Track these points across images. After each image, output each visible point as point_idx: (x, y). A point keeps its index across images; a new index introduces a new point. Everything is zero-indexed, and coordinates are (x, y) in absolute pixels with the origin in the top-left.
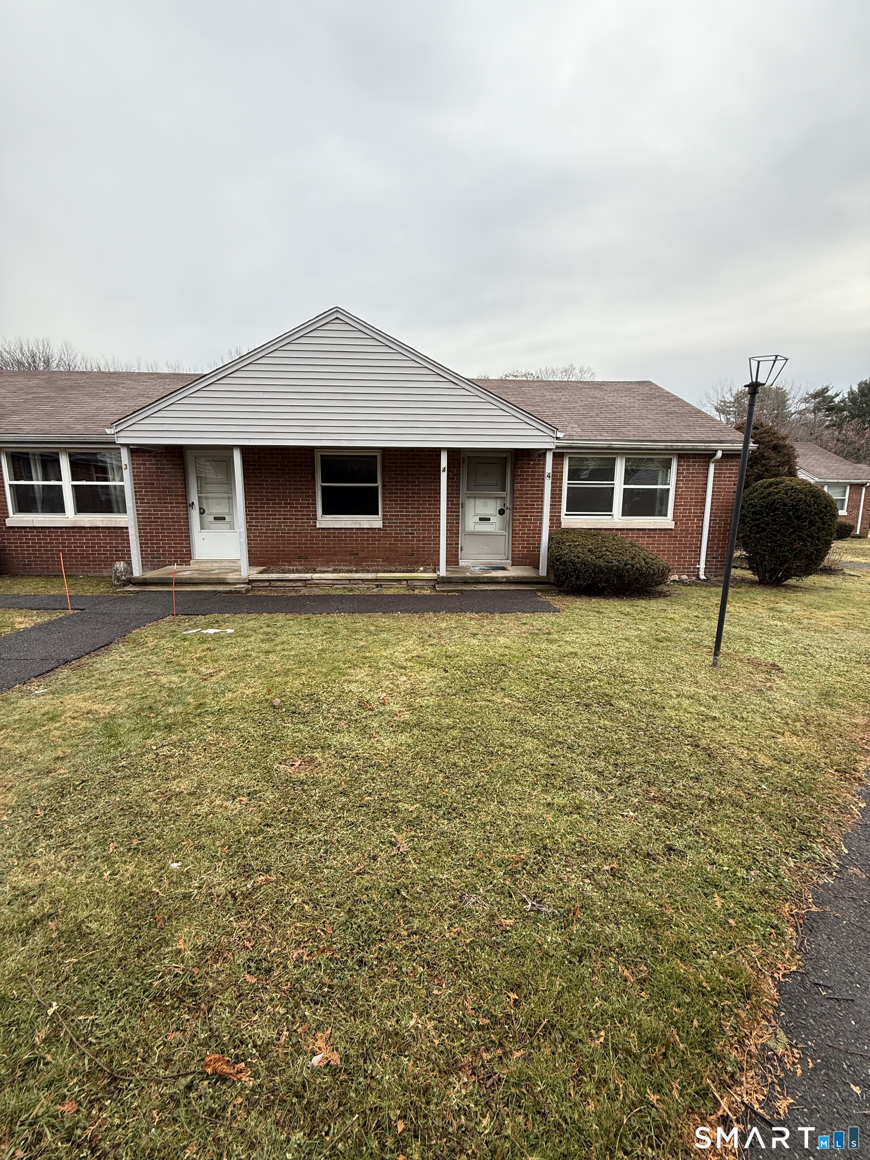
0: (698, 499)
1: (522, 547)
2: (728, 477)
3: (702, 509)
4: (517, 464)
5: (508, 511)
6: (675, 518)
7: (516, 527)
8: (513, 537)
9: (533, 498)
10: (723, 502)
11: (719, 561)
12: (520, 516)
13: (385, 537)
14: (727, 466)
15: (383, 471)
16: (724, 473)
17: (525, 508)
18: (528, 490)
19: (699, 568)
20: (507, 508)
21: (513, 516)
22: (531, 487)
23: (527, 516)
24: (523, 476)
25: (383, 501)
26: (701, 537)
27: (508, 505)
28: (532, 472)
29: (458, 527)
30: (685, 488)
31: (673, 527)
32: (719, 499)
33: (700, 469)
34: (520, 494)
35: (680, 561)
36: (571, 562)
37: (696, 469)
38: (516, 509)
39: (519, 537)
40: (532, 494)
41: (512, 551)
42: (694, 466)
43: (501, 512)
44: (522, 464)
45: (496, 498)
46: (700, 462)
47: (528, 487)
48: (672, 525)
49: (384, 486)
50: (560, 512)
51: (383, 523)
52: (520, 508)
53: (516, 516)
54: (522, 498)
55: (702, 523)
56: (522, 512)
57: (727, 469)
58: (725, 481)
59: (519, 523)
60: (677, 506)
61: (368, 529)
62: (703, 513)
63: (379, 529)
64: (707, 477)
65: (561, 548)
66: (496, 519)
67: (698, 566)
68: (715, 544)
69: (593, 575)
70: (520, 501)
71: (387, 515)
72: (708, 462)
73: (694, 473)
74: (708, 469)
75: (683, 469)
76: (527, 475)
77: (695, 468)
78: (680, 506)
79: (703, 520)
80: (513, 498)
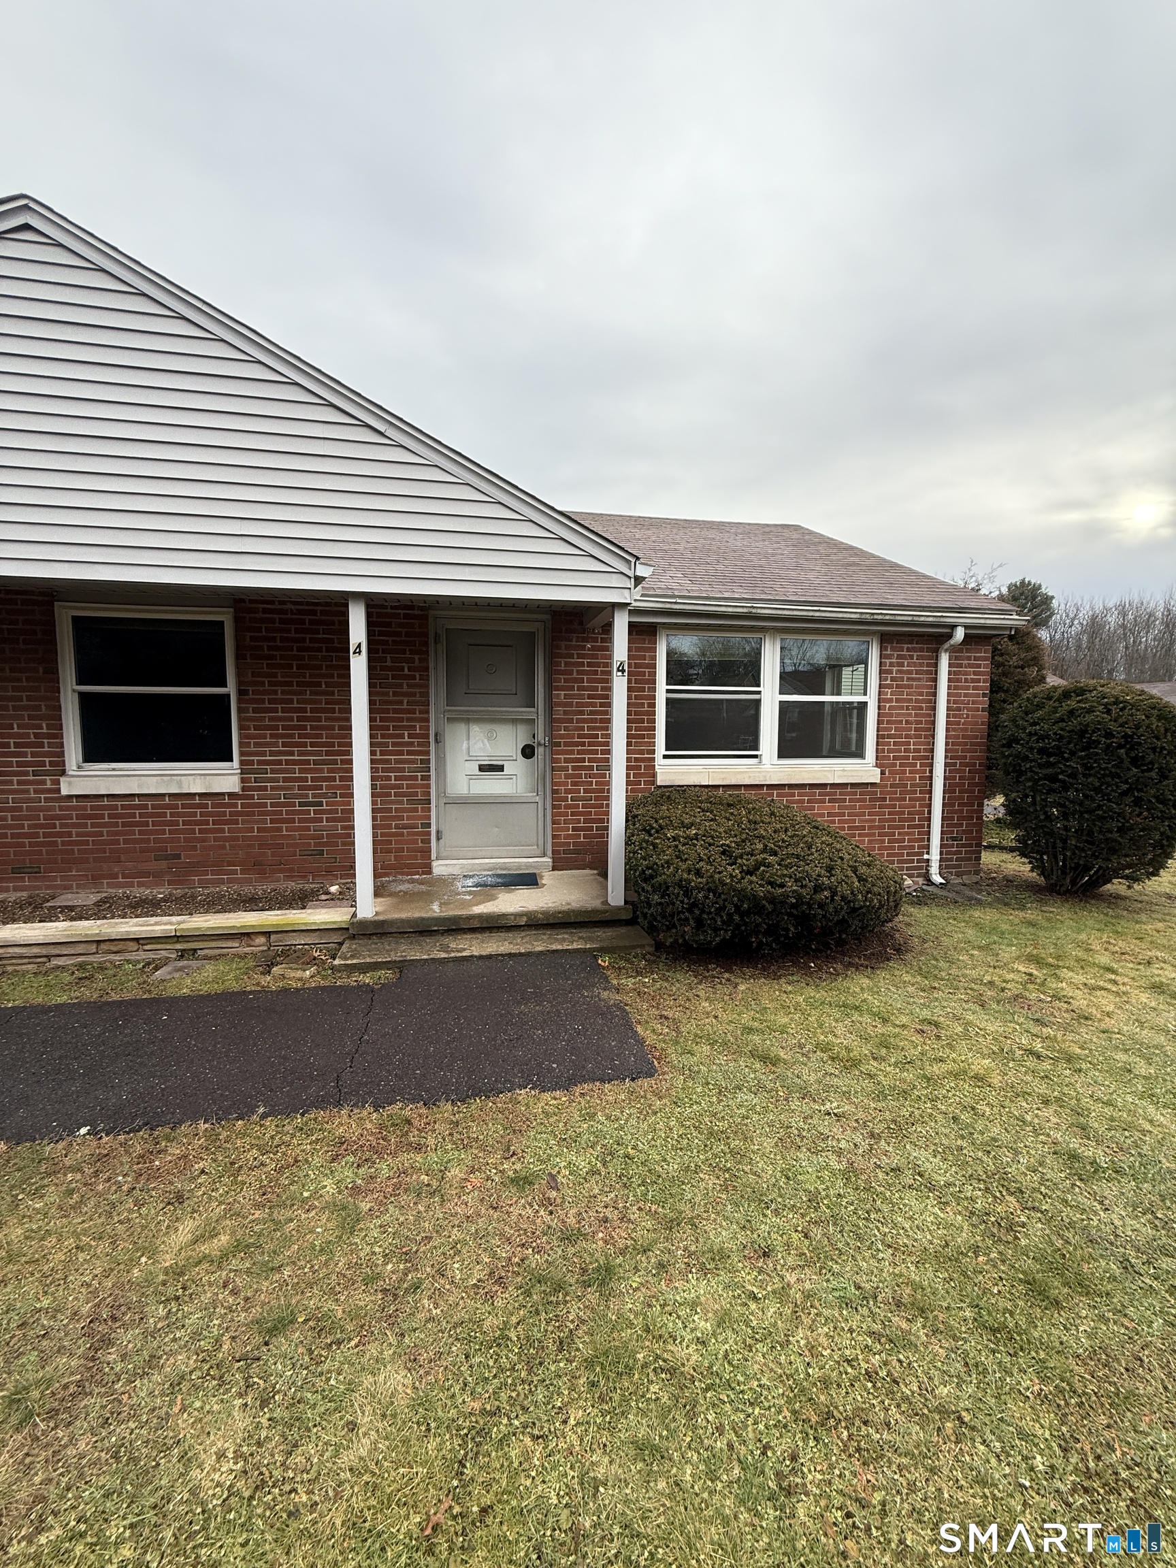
0: (921, 722)
1: (574, 829)
2: (973, 681)
3: (928, 744)
4: (559, 647)
5: (541, 750)
6: (880, 761)
7: (560, 784)
8: (554, 807)
9: (595, 721)
10: (966, 730)
11: (963, 846)
12: (566, 761)
13: (248, 814)
14: (969, 658)
15: (239, 657)
16: (966, 673)
17: (577, 744)
18: (583, 705)
19: (928, 861)
20: (539, 744)
21: (553, 761)
22: (590, 697)
23: (583, 760)
24: (571, 673)
25: (241, 728)
26: (930, 799)
27: (540, 737)
28: (589, 665)
29: (428, 786)
30: (897, 701)
31: (878, 781)
32: (958, 723)
33: (921, 665)
34: (565, 713)
35: (893, 848)
36: (680, 887)
37: (915, 665)
38: (559, 744)
39: (567, 807)
40: (592, 713)
41: (554, 837)
42: (911, 657)
43: (528, 752)
44: (568, 647)
45: (515, 722)
46: (922, 650)
47: (582, 697)
48: (874, 776)
49: (241, 693)
50: (653, 752)
51: (243, 780)
52: (566, 744)
53: (558, 761)
54: (571, 721)
55: (931, 772)
56: (572, 752)
57: (970, 666)
58: (967, 688)
59: (567, 777)
60: (883, 737)
61: (201, 795)
62: (932, 751)
63: (231, 795)
64: (935, 680)
65: (655, 846)
66: (517, 768)
67: (926, 857)
68: (956, 812)
69: (736, 917)
70: (566, 729)
71: (252, 763)
72: (936, 651)
73: (910, 672)
74: (936, 665)
75: (891, 664)
76: (579, 672)
77: (913, 662)
78: (889, 736)
79: (931, 765)
80: (551, 722)
